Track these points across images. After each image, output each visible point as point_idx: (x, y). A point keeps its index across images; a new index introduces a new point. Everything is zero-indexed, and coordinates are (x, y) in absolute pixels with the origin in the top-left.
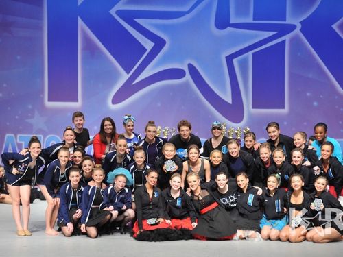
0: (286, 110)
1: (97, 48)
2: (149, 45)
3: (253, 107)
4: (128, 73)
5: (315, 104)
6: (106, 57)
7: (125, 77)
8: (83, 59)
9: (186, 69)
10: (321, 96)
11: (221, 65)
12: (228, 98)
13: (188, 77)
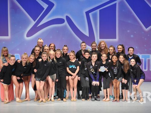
0: (117, 40)
1: (19, 8)
2: (45, 6)
3: (100, 39)
4: (35, 21)
5: (132, 36)
6: (23, 12)
7: (33, 23)
8: (11, 13)
9: (65, 19)
10: (135, 32)
11: (83, 17)
12: (87, 34)
13: (66, 23)
